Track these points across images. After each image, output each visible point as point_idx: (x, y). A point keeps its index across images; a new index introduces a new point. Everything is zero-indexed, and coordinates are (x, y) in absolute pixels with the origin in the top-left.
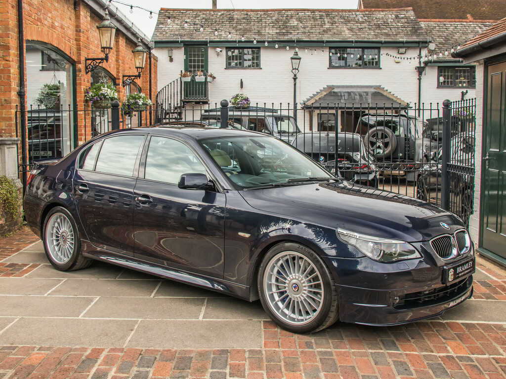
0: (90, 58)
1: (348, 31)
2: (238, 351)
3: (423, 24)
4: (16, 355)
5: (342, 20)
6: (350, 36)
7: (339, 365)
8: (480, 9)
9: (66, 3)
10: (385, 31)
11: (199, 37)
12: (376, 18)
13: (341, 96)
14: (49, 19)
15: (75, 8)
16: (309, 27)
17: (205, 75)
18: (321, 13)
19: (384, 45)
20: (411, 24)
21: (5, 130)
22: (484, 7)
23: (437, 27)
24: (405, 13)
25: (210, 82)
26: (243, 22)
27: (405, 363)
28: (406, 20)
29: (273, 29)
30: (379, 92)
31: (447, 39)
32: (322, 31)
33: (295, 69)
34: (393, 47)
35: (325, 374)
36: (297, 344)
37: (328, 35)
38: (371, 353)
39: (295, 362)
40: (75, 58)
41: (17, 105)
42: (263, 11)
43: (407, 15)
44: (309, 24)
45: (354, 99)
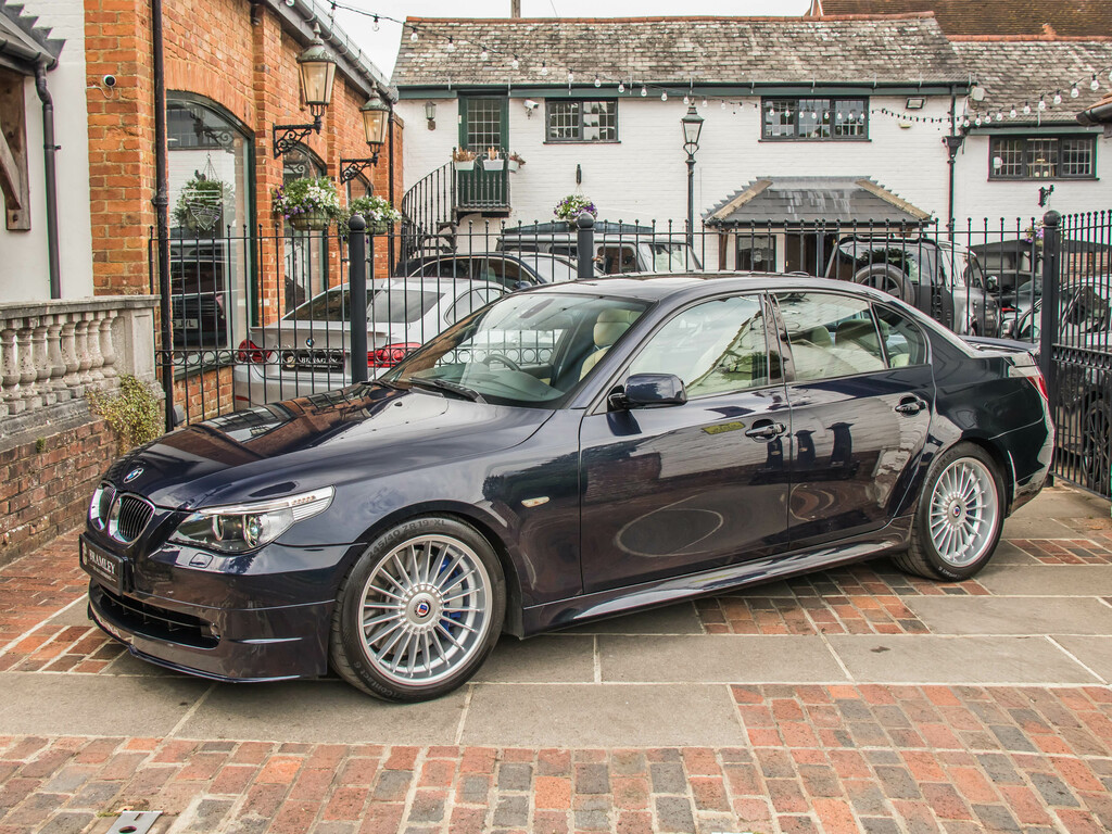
0: (282, 124)
1: (802, 63)
2: (700, 753)
3: (956, 47)
4: (240, 761)
5: (786, 40)
6: (806, 72)
7: (918, 782)
8: (1069, 13)
9: (236, 12)
10: (877, 62)
11: (489, 78)
12: (858, 35)
13: (787, 199)
14: (206, 46)
15: (253, 21)
16: (719, 54)
17: (503, 156)
18: (742, 26)
19: (877, 91)
20: (932, 47)
21: (128, 278)
22: (1079, 8)
23: (985, 53)
24: (919, 23)
25: (513, 172)
26: (579, 46)
27: (1056, 779)
28: (921, 38)
29: (644, 59)
30: (866, 191)
31: (1007, 78)
32: (746, 62)
33: (691, 143)
34: (896, 96)
35: (894, 802)
36: (817, 736)
37: (759, 72)
38: (978, 755)
39: (824, 775)
40: (252, 125)
41: (152, 228)
42: (621, 21)
43: (923, 28)
44: (718, 48)
45: (815, 206)
